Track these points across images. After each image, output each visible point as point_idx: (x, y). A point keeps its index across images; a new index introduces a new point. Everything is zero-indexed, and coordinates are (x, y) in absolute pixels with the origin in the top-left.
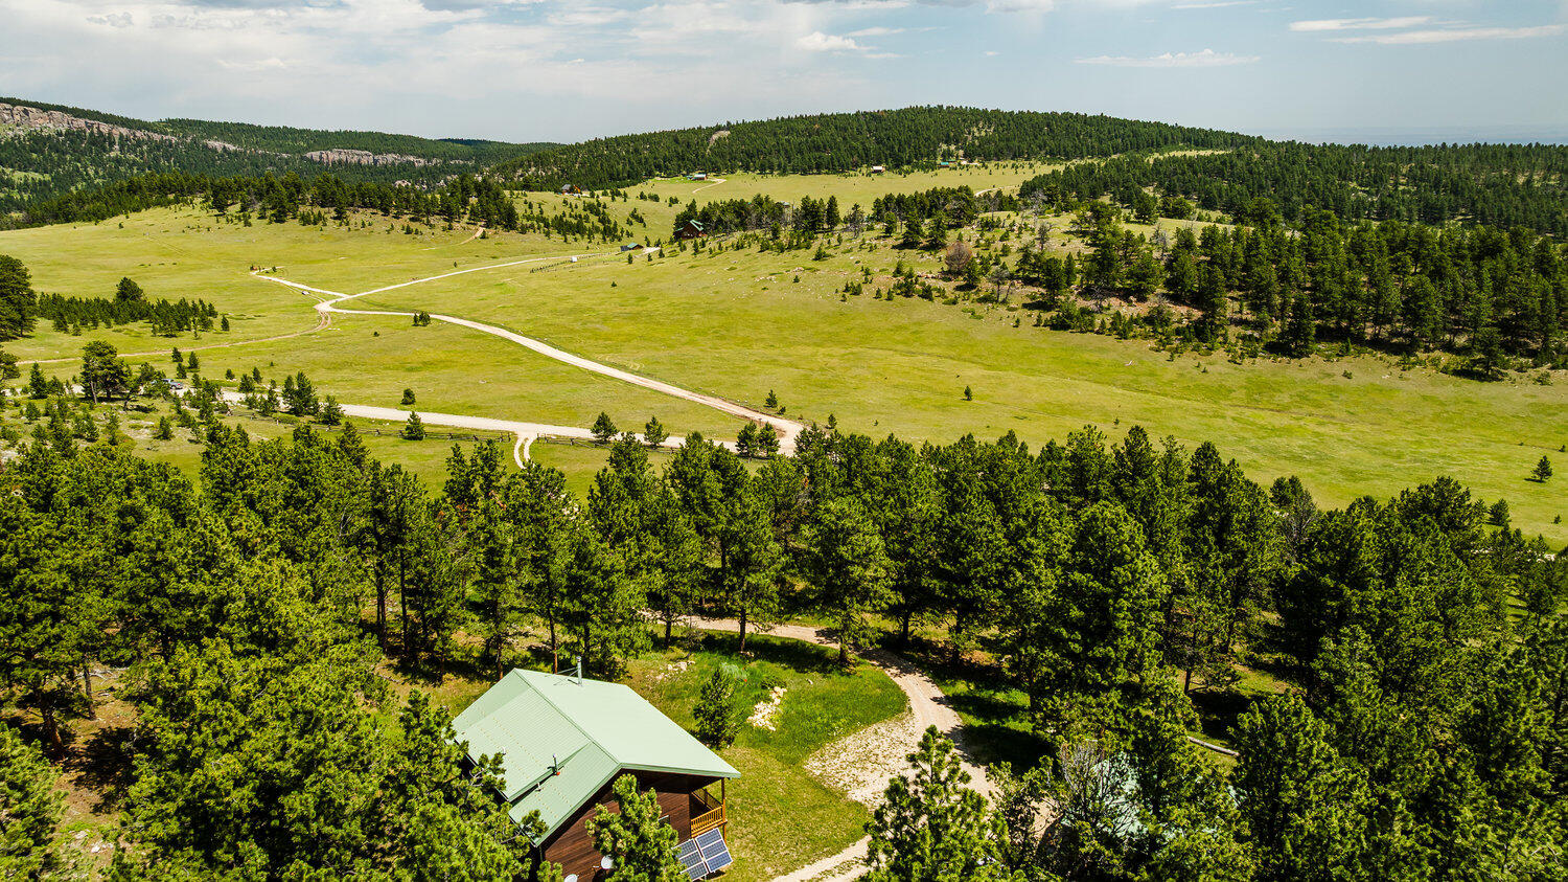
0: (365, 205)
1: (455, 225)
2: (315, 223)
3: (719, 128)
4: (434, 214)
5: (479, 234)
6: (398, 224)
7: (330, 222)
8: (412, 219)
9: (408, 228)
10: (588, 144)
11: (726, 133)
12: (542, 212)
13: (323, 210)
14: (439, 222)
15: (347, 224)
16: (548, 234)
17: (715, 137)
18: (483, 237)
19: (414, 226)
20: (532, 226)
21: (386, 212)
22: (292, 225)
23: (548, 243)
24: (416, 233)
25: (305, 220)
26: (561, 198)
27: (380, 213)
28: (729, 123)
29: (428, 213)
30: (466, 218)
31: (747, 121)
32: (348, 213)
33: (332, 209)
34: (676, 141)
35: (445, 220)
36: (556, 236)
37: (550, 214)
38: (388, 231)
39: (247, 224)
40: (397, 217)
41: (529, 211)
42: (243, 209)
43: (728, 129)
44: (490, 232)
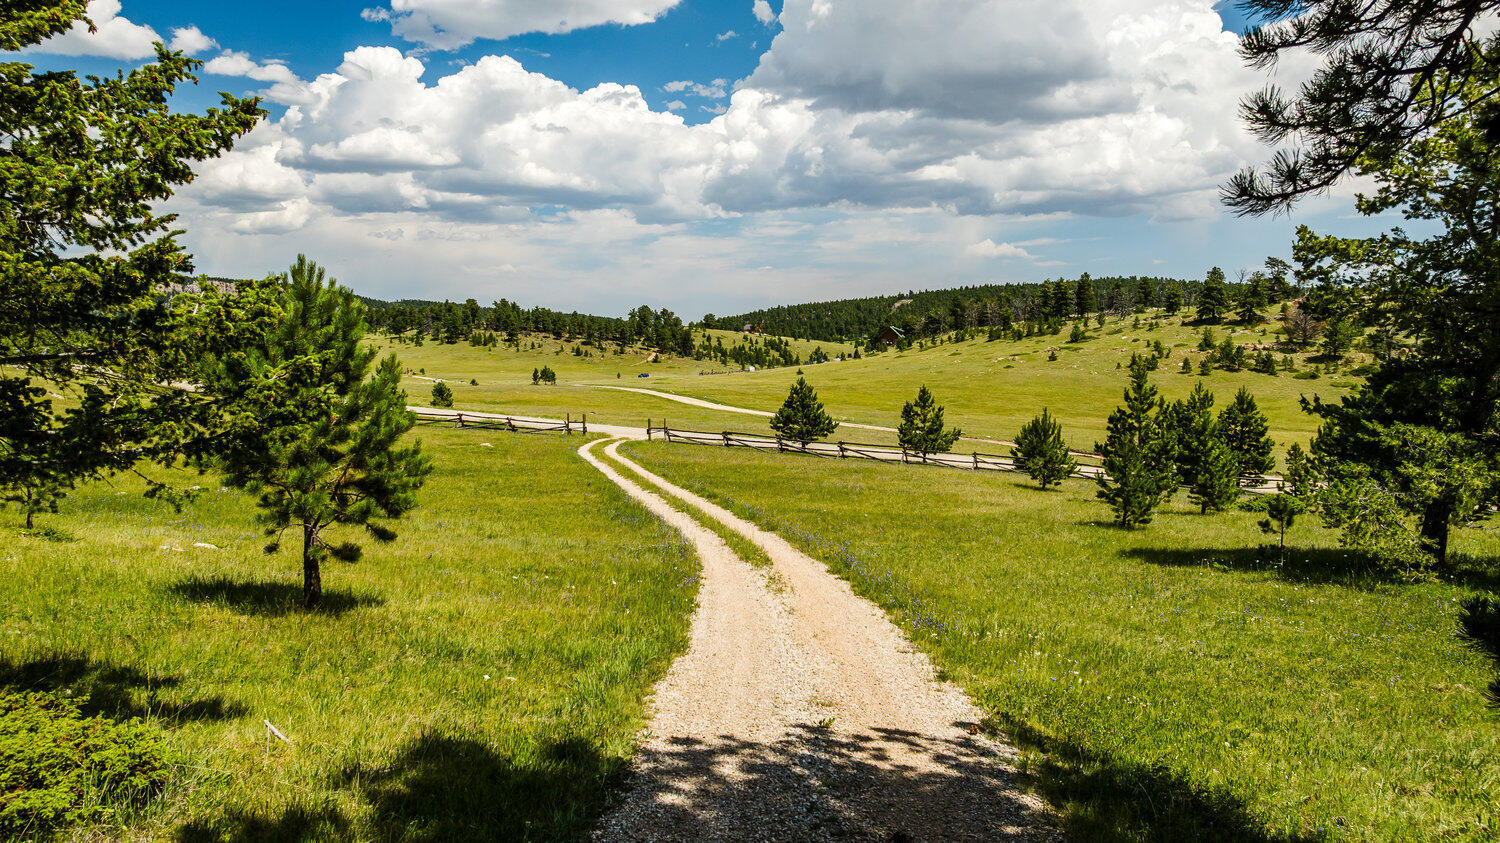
0: (538, 330)
1: (627, 349)
2: (485, 345)
3: (901, 297)
4: (607, 339)
5: (651, 359)
6: (568, 347)
7: (500, 344)
8: (583, 343)
9: (578, 349)
10: (771, 311)
11: (909, 301)
12: (720, 344)
13: (494, 334)
14: (611, 346)
15: (517, 346)
16: (724, 362)
17: (897, 305)
18: (655, 361)
19: (583, 348)
20: (708, 355)
21: (558, 336)
22: (463, 346)
23: (722, 368)
24: (586, 355)
25: (476, 342)
26: (741, 335)
27: (552, 336)
28: (911, 292)
29: (601, 338)
30: (639, 344)
31: (930, 290)
32: (520, 336)
33: (504, 333)
34: (858, 308)
35: (618, 345)
36: (732, 364)
37: (727, 346)
38: (557, 353)
39: (419, 344)
40: (568, 341)
41: (707, 343)
42: (420, 333)
43: (910, 298)
44: (663, 357)
